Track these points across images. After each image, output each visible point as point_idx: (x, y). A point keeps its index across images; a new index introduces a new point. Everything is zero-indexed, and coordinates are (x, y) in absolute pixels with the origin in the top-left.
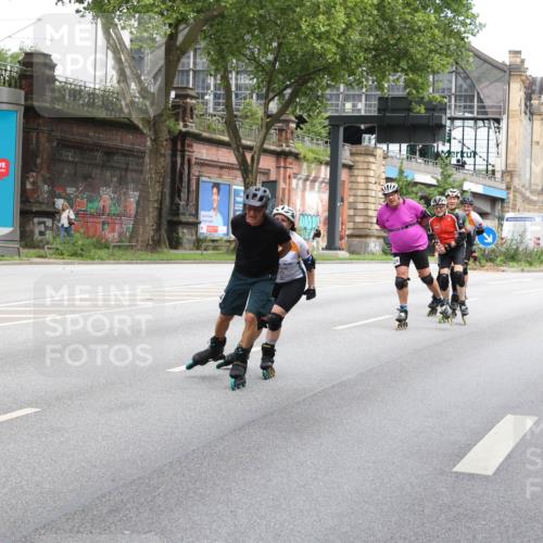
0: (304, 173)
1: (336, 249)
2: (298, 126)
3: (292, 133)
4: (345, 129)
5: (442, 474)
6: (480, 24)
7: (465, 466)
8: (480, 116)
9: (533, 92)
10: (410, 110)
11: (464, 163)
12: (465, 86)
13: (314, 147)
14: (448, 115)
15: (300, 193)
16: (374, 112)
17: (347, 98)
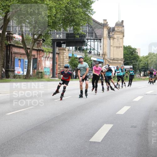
0: (45, 56)
1: (55, 77)
2: (43, 42)
3: (41, 44)
4: (57, 43)
5: (86, 142)
6: (94, 12)
7: (92, 140)
8: (95, 39)
9: (110, 31)
10: (75, 37)
11: (91, 52)
12: (91, 30)
13: (48, 48)
14: (86, 38)
15: (44, 61)
16: (65, 38)
17: (57, 34)
